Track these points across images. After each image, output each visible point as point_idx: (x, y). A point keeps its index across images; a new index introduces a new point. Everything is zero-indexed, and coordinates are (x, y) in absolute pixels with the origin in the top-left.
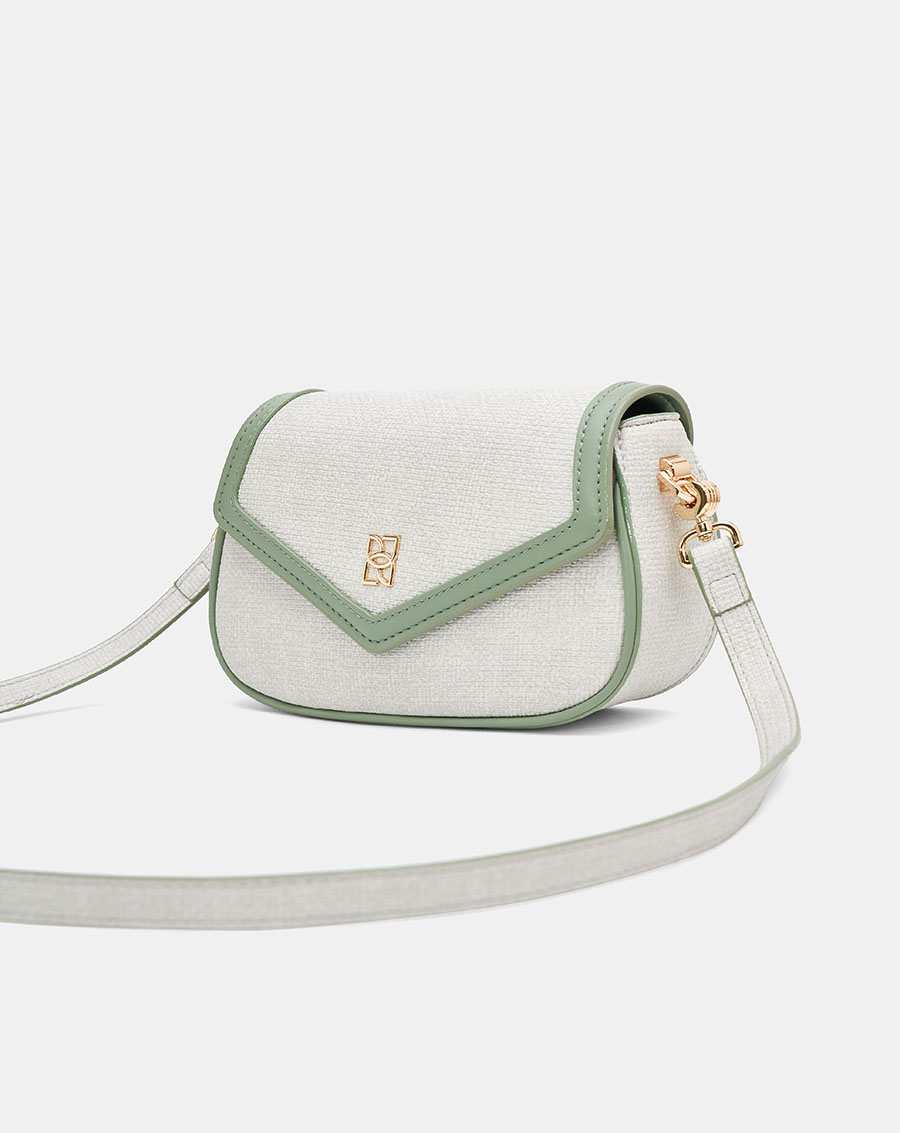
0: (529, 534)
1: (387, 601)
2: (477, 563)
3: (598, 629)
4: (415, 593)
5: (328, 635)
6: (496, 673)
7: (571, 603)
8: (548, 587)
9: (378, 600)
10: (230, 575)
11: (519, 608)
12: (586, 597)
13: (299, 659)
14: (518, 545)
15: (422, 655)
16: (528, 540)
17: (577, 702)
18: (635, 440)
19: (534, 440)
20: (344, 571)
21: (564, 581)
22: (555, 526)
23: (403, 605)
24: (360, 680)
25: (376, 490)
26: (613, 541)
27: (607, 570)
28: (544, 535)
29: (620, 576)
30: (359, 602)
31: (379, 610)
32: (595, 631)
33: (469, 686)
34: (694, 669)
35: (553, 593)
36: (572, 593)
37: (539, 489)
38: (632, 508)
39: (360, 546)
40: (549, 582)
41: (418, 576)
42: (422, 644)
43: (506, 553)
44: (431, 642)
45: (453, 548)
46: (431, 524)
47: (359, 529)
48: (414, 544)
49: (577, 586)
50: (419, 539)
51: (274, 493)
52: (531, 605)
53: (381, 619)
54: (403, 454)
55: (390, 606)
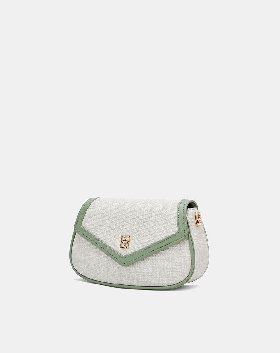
0: (166, 236)
1: (127, 252)
2: (152, 243)
3: (185, 261)
4: (135, 251)
5: (108, 261)
6: (157, 274)
7: (177, 254)
8: (171, 250)
9: (124, 252)
10: (77, 244)
11: (163, 256)
12: (181, 253)
13: (99, 267)
14: (163, 238)
15: (136, 268)
16: (166, 237)
17: (180, 281)
18: (190, 214)
19: (165, 212)
20: (115, 244)
21: (175, 249)
22: (173, 234)
23: (132, 254)
24: (118, 274)
25: (123, 224)
26: (187, 239)
27: (185, 246)
28: (170, 236)
29: (189, 248)
30: (119, 252)
31: (125, 255)
32: (184, 262)
33: (150, 277)
34: (204, 274)
35: (172, 252)
36: (177, 252)
37: (168, 224)
38: (191, 231)
39: (119, 238)
40: (170, 249)
41: (135, 246)
42: (136, 265)
43: (160, 241)
44: (139, 264)
45: (145, 239)
46: (139, 233)
47: (118, 234)
48: (134, 238)
49: (178, 250)
50: (136, 236)
51: (93, 224)
52: (166, 255)
53: (126, 257)
54: (130, 215)
55: (128, 254)
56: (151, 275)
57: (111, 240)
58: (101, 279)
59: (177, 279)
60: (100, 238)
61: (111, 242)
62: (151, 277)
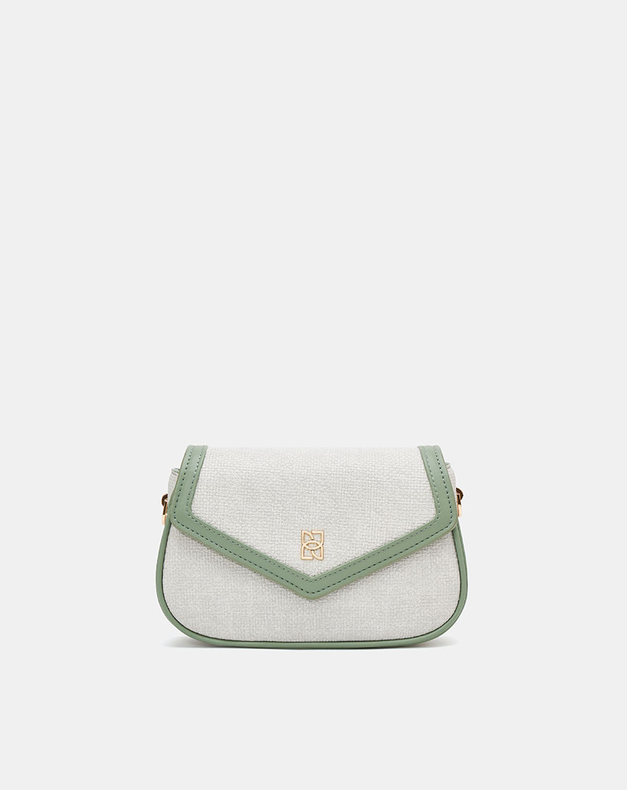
0: (410, 528)
1: (320, 568)
2: (378, 545)
3: (447, 581)
4: (339, 563)
6: (387, 615)
7: (429, 567)
9: (313, 569)
12: (437, 563)
17: (437, 627)
20: (290, 555)
21: (424, 555)
22: (425, 522)
23: (330, 571)
25: (301, 505)
27: (446, 551)
28: (420, 528)
30: (299, 570)
31: (313, 574)
36: (429, 562)
37: (411, 503)
39: (295, 538)
41: (337, 555)
45: (361, 537)
46: (344, 523)
47: (293, 528)
48: (335, 535)
49: (432, 557)
50: (338, 532)
51: (222, 507)
52: (406, 570)
53: (317, 579)
54: (317, 483)
55: (322, 571)
56: (372, 617)
57: (276, 543)
58: (248, 635)
59: (431, 622)
60: (246, 541)
61: (276, 549)
62: (372, 622)
